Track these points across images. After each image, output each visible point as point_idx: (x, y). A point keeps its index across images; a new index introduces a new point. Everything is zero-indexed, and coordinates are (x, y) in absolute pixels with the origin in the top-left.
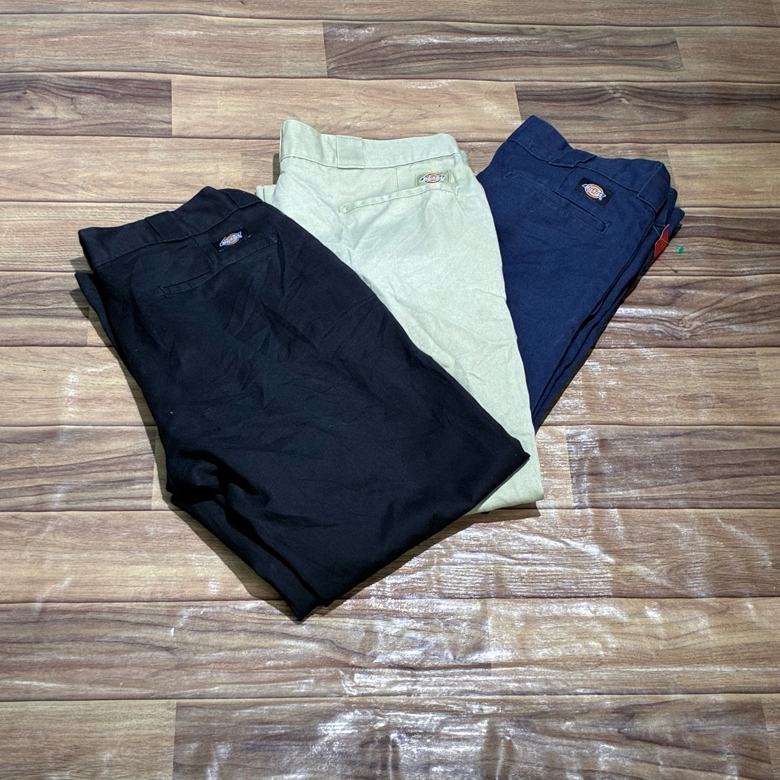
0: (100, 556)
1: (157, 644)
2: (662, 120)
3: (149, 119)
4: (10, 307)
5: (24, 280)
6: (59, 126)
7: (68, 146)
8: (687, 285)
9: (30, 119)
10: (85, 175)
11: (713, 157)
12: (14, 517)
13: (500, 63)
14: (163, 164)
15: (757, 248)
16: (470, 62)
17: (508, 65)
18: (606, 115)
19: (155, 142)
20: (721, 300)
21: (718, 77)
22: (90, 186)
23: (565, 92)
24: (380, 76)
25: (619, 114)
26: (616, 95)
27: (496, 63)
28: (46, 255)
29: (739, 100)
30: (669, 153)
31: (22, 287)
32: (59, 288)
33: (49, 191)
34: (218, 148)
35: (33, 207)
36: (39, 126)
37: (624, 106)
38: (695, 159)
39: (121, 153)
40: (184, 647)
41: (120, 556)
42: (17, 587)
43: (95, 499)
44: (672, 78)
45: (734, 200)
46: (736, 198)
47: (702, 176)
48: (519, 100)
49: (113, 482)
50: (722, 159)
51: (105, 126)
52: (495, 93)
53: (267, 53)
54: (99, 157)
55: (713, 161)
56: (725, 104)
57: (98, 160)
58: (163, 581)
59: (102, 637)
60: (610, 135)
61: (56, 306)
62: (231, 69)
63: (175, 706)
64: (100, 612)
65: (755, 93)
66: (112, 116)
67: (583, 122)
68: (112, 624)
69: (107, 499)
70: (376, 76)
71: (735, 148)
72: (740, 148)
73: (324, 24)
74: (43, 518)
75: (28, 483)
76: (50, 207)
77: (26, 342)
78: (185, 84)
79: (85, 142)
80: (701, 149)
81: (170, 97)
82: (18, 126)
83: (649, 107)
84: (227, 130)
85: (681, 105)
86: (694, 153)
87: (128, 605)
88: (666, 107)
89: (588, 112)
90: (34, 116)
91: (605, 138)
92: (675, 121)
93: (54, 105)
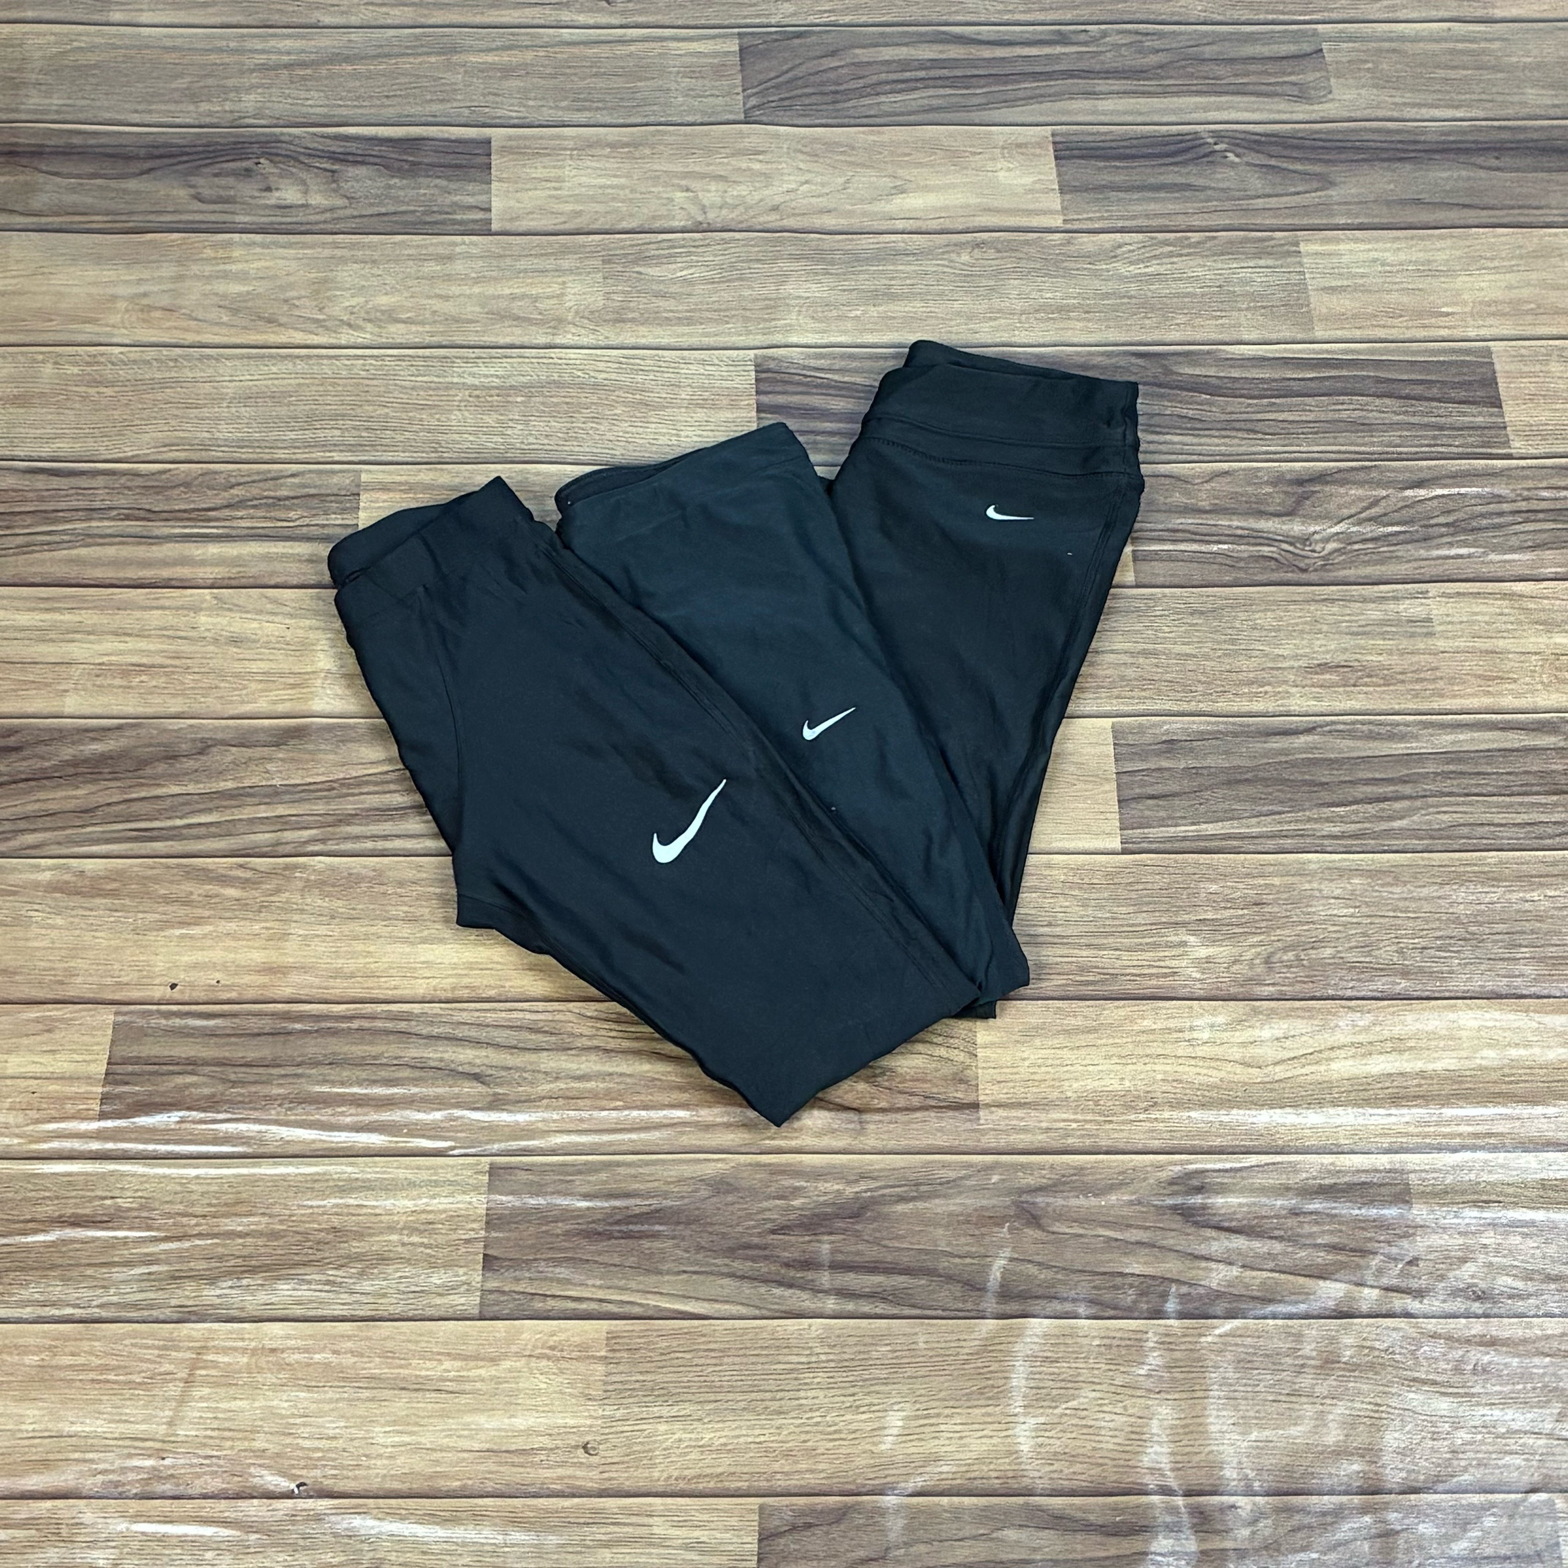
0: (373, 930)
1: (460, 1069)
2: (1293, 190)
3: (455, 204)
4: (235, 524)
5: (256, 478)
6: (312, 218)
7: (327, 252)
8: (1321, 478)
9: (267, 207)
10: (354, 302)
11: (1375, 255)
12: (241, 866)
13: (1029, 93)
14: (477, 281)
15: (1441, 411)
16: (978, 91)
17: (1042, 96)
18: (1201, 182)
19: (464, 243)
20: (1376, 503)
21: (1389, 114)
22: (360, 322)
23: (1135, 142)
24: (830, 121)
25: (1223, 180)
26: (1217, 147)
27: (1021, 94)
28: (292, 435)
29: (1425, 151)
30: (1303, 247)
31: (255, 491)
32: (312, 491)
33: (296, 329)
34: (565, 251)
35: (271, 357)
36: (279, 219)
37: (1233, 165)
38: (1345, 259)
39: (411, 263)
40: (504, 1073)
41: (405, 930)
42: (246, 979)
43: (367, 837)
44: (1314, 117)
45: (1407, 328)
46: (1410, 324)
47: (1356, 288)
48: (1057, 158)
49: (396, 809)
50: (1390, 257)
51: (386, 218)
52: (1019, 146)
53: (648, 83)
54: (375, 271)
55: (1375, 260)
56: (1400, 159)
57: (373, 275)
58: (471, 969)
59: (375, 1058)
60: (1206, 216)
61: (307, 521)
62: (587, 114)
63: (487, 1168)
64: (372, 1017)
65: (1452, 138)
66: (397, 200)
67: (1163, 195)
68: (391, 1037)
69: (385, 837)
70: (824, 121)
71: (1412, 238)
72: (1422, 239)
73: (739, 34)
74: (287, 867)
75: (264, 812)
76: (298, 357)
77: (259, 582)
78: (514, 143)
79: (353, 246)
80: (1356, 240)
81: (489, 167)
82: (247, 219)
83: (1273, 167)
84: (579, 220)
85: (1327, 162)
86: (1342, 247)
87: (416, 1008)
88: (1299, 167)
89: (1172, 176)
90: (273, 202)
91: (1197, 222)
92: (1316, 191)
93: (304, 183)
